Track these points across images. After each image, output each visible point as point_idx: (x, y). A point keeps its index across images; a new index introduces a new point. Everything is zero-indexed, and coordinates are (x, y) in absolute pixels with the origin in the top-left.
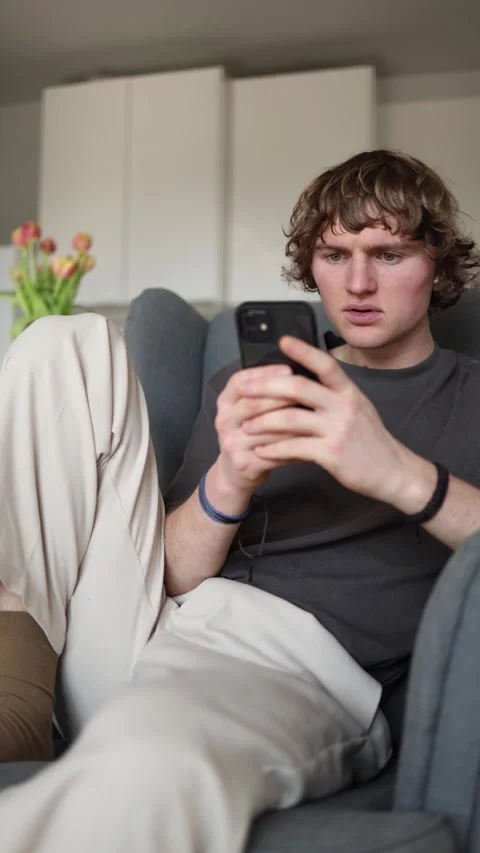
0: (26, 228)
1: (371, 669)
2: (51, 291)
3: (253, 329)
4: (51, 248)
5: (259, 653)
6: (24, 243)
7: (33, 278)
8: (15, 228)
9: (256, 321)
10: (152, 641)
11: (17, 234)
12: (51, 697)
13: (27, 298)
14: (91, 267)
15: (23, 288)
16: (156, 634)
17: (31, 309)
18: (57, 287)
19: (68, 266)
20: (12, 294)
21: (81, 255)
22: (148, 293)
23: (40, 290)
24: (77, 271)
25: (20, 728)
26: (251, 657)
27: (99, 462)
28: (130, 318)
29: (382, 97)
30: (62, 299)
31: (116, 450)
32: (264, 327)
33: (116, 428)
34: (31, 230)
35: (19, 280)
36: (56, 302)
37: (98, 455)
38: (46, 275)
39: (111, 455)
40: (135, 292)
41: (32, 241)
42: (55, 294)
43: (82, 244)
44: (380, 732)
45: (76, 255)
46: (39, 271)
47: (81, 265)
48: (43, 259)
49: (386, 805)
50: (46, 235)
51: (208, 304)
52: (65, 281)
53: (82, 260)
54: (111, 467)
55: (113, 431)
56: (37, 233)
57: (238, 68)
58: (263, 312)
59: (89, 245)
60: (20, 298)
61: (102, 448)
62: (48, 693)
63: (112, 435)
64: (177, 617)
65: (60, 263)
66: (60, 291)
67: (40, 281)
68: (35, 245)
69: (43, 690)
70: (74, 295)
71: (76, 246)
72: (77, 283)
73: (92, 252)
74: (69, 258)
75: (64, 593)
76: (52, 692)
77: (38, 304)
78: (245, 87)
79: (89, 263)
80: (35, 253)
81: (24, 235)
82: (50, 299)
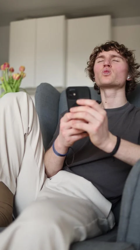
0: (5, 64)
1: (109, 199)
2: (13, 84)
3: (71, 95)
4: (13, 70)
5: (74, 194)
6: (4, 69)
7: (7, 80)
8: (2, 64)
9: (72, 93)
10: (41, 190)
11: (2, 66)
12: (12, 207)
13: (5, 86)
14: (25, 76)
15: (4, 83)
16: (43, 188)
17: (6, 89)
18: (14, 82)
19: (18, 76)
20: (1, 85)
21: (22, 73)
22: (42, 84)
23: (9, 83)
24: (21, 78)
25: (3, 217)
26: (71, 195)
27: (25, 135)
28: (37, 92)
29: (113, 24)
30: (16, 86)
31: (30, 133)
32: (74, 94)
33: (30, 126)
34: (6, 65)
35: (3, 80)
36: (14, 87)
37: (25, 134)
38: (11, 79)
39: (28, 134)
40: (38, 84)
41: (7, 68)
42: (14, 85)
43: (22, 69)
44: (111, 218)
45: (20, 73)
46: (9, 78)
47: (22, 76)
48: (10, 74)
49: (114, 240)
50: (11, 67)
51: (60, 88)
52: (17, 81)
53: (22, 74)
54: (29, 137)
55: (29, 126)
56: (8, 66)
57: (69, 16)
58: (74, 90)
59: (24, 70)
60: (3, 86)
61: (26, 132)
62: (11, 206)
63: (29, 128)
64: (50, 183)
65: (15, 75)
66: (15, 84)
67: (9, 81)
68: (8, 70)
69: (10, 205)
70: (20, 85)
71: (20, 70)
72: (21, 81)
73: (25, 72)
74: (18, 74)
75: (15, 176)
76: (12, 206)
77: (9, 88)
78: (71, 21)
79: (24, 75)
80: (8, 72)
81: (4, 67)
82: (12, 87)
